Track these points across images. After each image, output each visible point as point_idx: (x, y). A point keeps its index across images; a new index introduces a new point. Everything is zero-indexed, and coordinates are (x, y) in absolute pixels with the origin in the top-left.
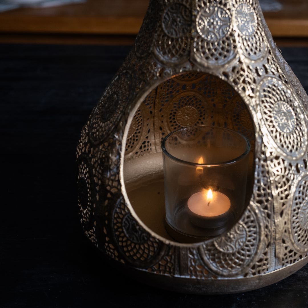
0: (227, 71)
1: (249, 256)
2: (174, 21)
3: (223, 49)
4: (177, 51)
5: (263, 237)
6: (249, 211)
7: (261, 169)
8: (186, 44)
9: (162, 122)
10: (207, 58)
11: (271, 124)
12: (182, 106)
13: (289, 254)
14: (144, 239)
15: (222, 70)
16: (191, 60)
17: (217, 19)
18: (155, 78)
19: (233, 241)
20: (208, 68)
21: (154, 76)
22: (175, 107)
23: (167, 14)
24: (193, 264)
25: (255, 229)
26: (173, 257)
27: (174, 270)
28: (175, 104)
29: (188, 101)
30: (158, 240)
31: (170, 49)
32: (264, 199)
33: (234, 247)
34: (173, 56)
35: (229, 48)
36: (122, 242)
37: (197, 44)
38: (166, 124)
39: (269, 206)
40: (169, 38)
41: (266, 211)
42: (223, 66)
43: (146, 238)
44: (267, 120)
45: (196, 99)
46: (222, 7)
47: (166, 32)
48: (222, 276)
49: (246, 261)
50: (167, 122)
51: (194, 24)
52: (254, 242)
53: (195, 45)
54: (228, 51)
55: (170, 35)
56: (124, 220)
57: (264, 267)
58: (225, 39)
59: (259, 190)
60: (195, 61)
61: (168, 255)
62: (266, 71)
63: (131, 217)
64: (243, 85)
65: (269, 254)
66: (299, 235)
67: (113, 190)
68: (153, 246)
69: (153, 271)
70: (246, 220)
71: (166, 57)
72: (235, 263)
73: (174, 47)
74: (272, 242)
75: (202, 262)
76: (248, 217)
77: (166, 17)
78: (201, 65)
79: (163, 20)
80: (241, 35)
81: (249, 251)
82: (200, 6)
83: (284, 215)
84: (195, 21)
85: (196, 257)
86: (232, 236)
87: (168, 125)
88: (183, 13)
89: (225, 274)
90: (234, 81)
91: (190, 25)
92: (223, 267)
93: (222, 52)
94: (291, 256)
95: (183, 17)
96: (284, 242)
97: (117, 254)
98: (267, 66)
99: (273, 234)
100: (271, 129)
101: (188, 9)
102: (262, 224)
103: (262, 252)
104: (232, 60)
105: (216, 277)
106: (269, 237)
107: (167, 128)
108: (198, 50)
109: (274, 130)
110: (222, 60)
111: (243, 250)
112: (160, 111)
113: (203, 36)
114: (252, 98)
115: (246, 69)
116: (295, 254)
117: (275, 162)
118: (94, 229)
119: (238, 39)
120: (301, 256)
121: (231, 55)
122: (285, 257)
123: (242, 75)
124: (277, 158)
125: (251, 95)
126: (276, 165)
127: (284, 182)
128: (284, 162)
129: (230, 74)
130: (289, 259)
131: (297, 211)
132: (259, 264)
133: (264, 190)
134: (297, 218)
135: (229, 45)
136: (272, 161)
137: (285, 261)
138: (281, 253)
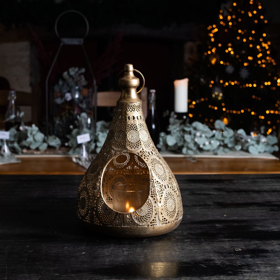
0: (138, 152)
1: (149, 218)
2: (119, 136)
3: (137, 145)
4: (121, 146)
5: (154, 210)
6: (148, 200)
7: (152, 185)
8: (124, 144)
9: (107, 190)
10: (131, 148)
11: (154, 170)
12: (116, 182)
13: (164, 220)
14: (110, 212)
15: (137, 152)
16: (126, 149)
17: (134, 135)
19: (143, 211)
20: (132, 151)
21: (112, 155)
22: (113, 182)
23: (116, 134)
24: (129, 221)
25: (151, 207)
26: (121, 218)
27: (122, 224)
28: (113, 181)
30: (116, 212)
31: (118, 146)
32: (153, 196)
33: (143, 213)
34: (119, 148)
35: (139, 145)
36: (101, 216)
37: (128, 143)
38: (109, 191)
39: (155, 198)
40: (117, 142)
41: (154, 200)
42: (137, 151)
43: (111, 212)
44: (153, 169)
45: (122, 179)
46: (136, 131)
47: (116, 140)
48: (140, 225)
49: (148, 220)
50: (109, 190)
51: (126, 137)
52: (151, 212)
53: (127, 143)
54: (138, 146)
55: (118, 141)
56: (102, 206)
57: (155, 223)
58: (137, 141)
59: (151, 192)
60: (127, 149)
61: (119, 218)
62: (152, 154)
63: (105, 205)
64: (144, 157)
65: (156, 218)
66: (167, 213)
67: (98, 196)
68: (114, 215)
69: (113, 225)
70: (147, 203)
71: (117, 148)
72: (144, 220)
73: (119, 145)
74: (157, 213)
75: (132, 219)
76: (148, 202)
77: (116, 135)
78: (129, 150)
79: (115, 136)
80: (143, 140)
81: (149, 216)
82: (128, 131)
83: (161, 203)
84: (127, 136)
86: (143, 209)
87: (110, 191)
88: (123, 134)
89: (141, 225)
90: (141, 155)
91: (125, 137)
92: (140, 222)
94: (165, 221)
95: (122, 134)
96: (162, 214)
97: (99, 222)
98: (152, 152)
99: (158, 209)
101: (124, 132)
102: (153, 205)
103: (154, 217)
104: (140, 149)
105: (138, 226)
106: (156, 211)
107: (109, 193)
108: (128, 145)
109: (157, 174)
110: (136, 148)
111: (147, 215)
112: (107, 184)
113: (130, 141)
114: (147, 161)
115: (145, 152)
116: (167, 220)
117: (157, 183)
118: (89, 215)
119: (142, 142)
120: (169, 222)
121: (139, 147)
122: (162, 221)
123: (144, 154)
124: (157, 182)
125: (147, 160)
126: (157, 184)
127: (160, 191)
128: (160, 183)
129: (140, 153)
130: (164, 222)
131: (166, 203)
132: (153, 221)
133: (153, 192)
134: (166, 205)
135: (139, 144)
136: (155, 182)
137: (163, 222)
138: (161, 218)
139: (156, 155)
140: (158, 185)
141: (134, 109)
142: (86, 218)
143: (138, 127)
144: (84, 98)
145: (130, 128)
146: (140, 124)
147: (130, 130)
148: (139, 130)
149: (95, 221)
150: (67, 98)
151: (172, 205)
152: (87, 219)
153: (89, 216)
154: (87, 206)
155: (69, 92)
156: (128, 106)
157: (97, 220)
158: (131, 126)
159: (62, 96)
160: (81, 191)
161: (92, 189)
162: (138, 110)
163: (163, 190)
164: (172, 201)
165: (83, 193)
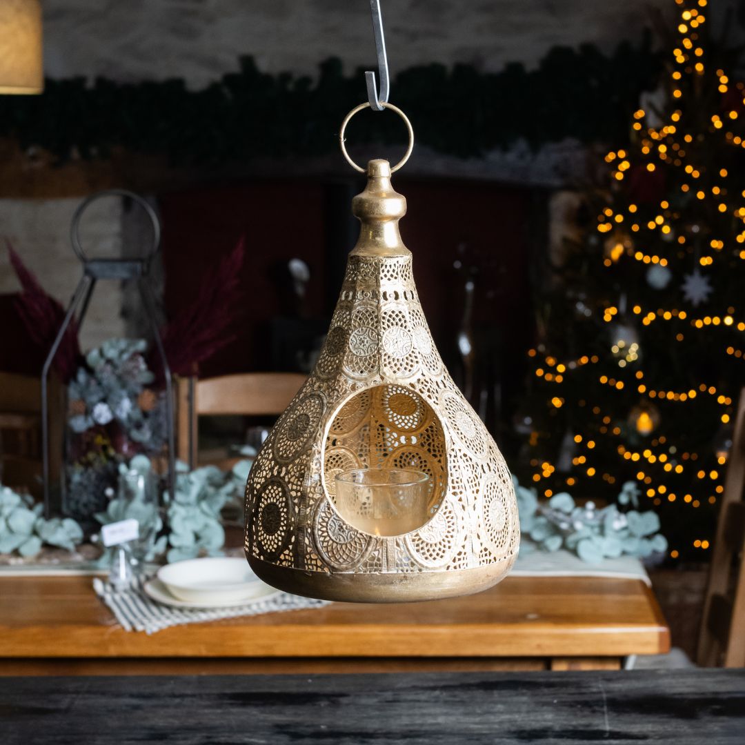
0: (413, 382)
1: (449, 548)
4: (367, 368)
5: (460, 529)
6: (446, 502)
7: (454, 464)
8: (375, 361)
10: (394, 372)
11: (456, 427)
13: (484, 553)
14: (351, 537)
15: (409, 382)
18: (348, 392)
19: (435, 530)
21: (346, 390)
23: (354, 336)
24: (400, 556)
25: (453, 520)
26: (381, 551)
27: (381, 566)
29: (337, 462)
30: (366, 535)
31: (359, 367)
32: (458, 491)
33: (435, 537)
34: (363, 372)
35: (412, 363)
36: (326, 547)
39: (463, 498)
41: (461, 502)
42: (409, 378)
43: (353, 536)
44: (452, 423)
46: (403, 328)
47: (354, 352)
48: (427, 568)
49: (447, 552)
51: (380, 343)
52: (453, 533)
53: (383, 360)
54: (412, 366)
55: (358, 355)
56: (329, 523)
57: (464, 561)
58: (408, 355)
59: (453, 482)
60: (385, 374)
61: (375, 550)
63: (337, 518)
64: (428, 394)
65: (466, 547)
66: (491, 535)
67: (317, 496)
68: (361, 544)
69: (359, 571)
70: (442, 510)
71: (356, 373)
72: (438, 554)
74: (469, 535)
75: (408, 553)
76: (446, 507)
77: (354, 339)
78: (389, 377)
79: (350, 342)
80: (420, 352)
81: (449, 542)
82: (385, 328)
83: (476, 509)
84: (381, 341)
85: (403, 549)
86: (433, 525)
89: (429, 566)
90: (420, 390)
91: (378, 344)
92: (427, 558)
93: (406, 366)
94: (486, 555)
95: (370, 338)
96: (479, 537)
97: (319, 563)
99: (469, 526)
100: (461, 436)
102: (458, 515)
103: (461, 545)
104: (415, 373)
105: (422, 570)
106: (466, 529)
108: (385, 365)
109: (463, 437)
110: (407, 373)
111: (444, 540)
113: (389, 354)
114: (437, 404)
115: (429, 381)
116: (490, 554)
117: (464, 458)
118: (291, 547)
119: (419, 356)
120: (495, 559)
121: (414, 369)
122: (481, 554)
123: (426, 386)
124: (465, 455)
125: (436, 402)
126: (465, 461)
127: (472, 478)
128: (471, 459)
129: (416, 384)
130: (485, 558)
131: (487, 508)
132: (459, 557)
133: (457, 482)
134: (488, 516)
135: (412, 361)
136: (461, 457)
137: (482, 559)
138: (478, 549)
139: (454, 390)
140: (467, 463)
141: (397, 274)
142: (282, 557)
143: (407, 318)
144: (145, 415)
145: (389, 321)
146: (411, 312)
147: (389, 326)
148: (409, 325)
149: (309, 562)
150: (100, 416)
151: (499, 515)
152: (285, 560)
153: (290, 551)
154: (285, 525)
155: (104, 400)
156: (382, 265)
157: (314, 560)
158: (390, 316)
159: (88, 412)
160: (264, 487)
161: (299, 480)
162: (406, 276)
163: (479, 476)
164: (499, 504)
165: (270, 492)
